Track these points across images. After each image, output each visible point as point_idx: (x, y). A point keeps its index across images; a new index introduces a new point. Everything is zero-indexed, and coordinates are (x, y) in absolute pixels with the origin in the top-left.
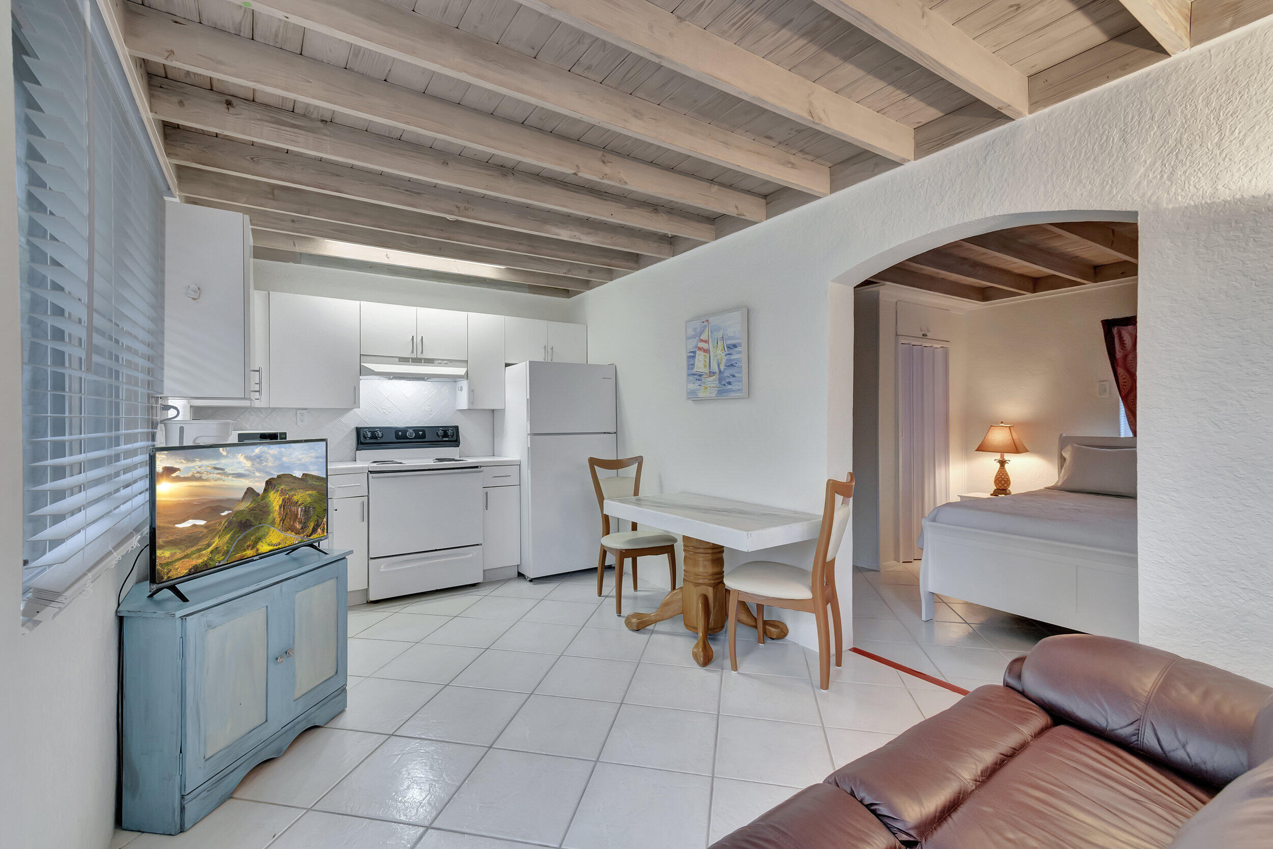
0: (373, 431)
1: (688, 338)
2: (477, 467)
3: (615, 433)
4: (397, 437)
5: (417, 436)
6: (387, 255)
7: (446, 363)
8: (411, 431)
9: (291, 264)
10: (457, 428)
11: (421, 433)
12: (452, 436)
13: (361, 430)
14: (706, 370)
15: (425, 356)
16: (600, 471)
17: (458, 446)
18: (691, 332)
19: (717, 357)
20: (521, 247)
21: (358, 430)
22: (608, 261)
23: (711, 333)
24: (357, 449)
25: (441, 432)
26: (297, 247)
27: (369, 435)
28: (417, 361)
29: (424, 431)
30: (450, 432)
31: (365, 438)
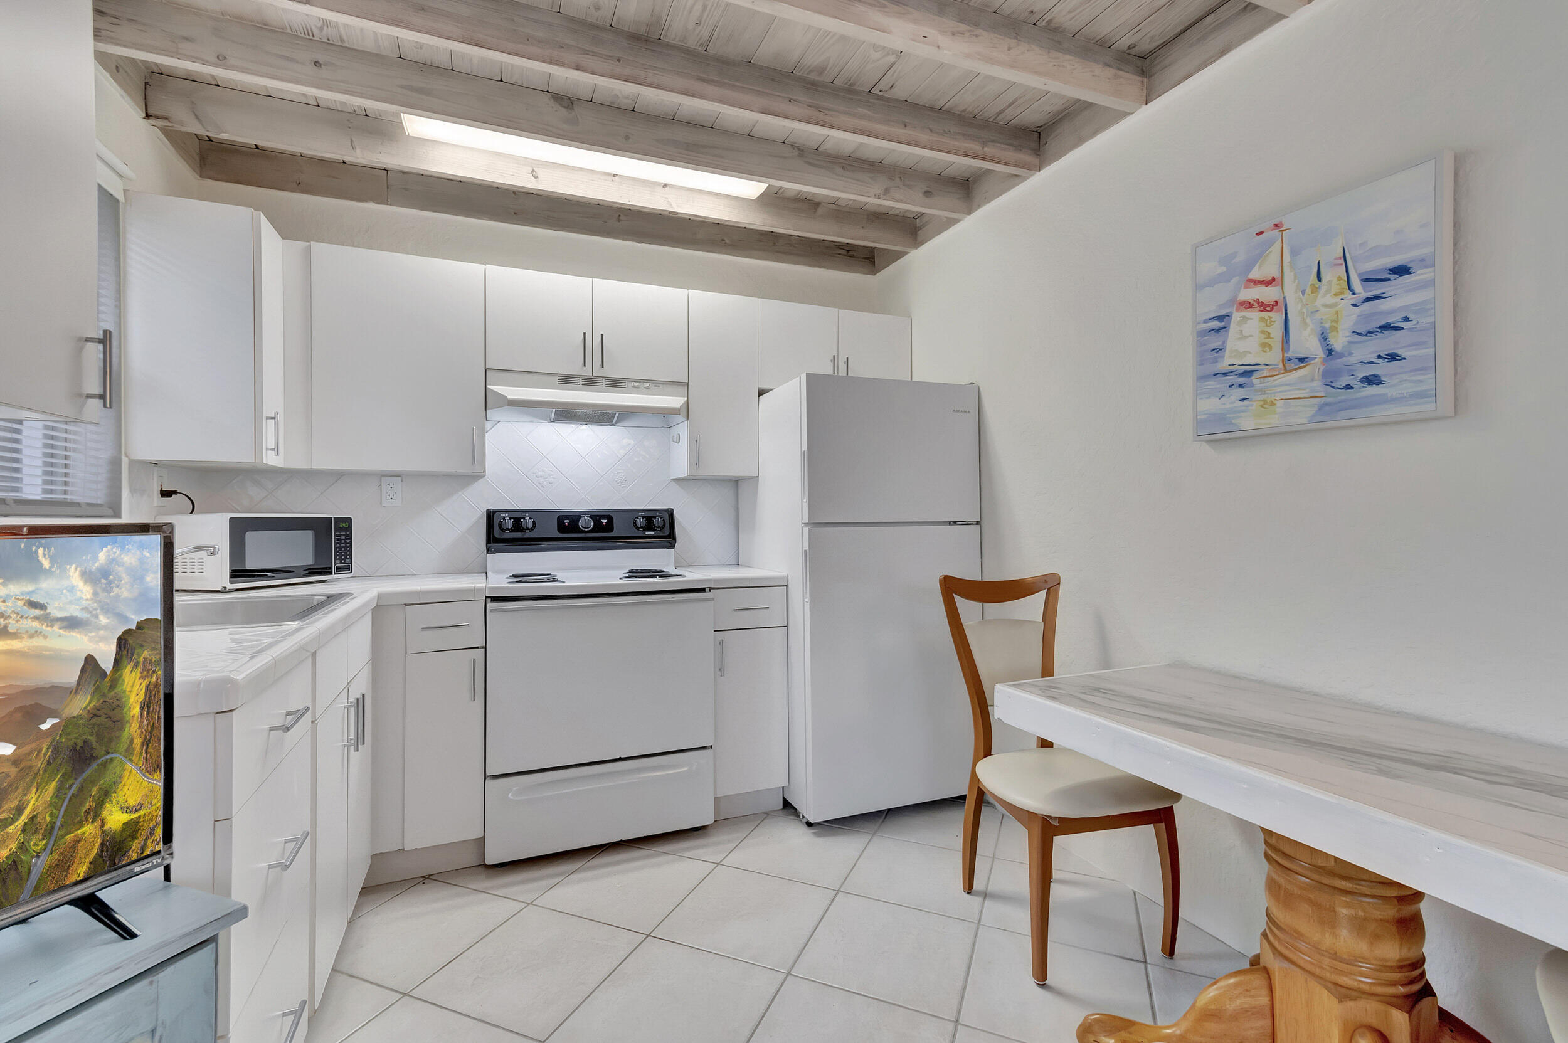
0: (517, 517)
1: (1198, 287)
2: (702, 590)
3: (977, 523)
4: (561, 528)
5: (598, 527)
6: (533, 171)
7: (648, 388)
8: (586, 517)
9: (371, 206)
10: (670, 513)
11: (605, 521)
12: (662, 528)
13: (495, 515)
14: (1274, 357)
15: (610, 372)
17: (672, 546)
18: (1209, 268)
19: (1318, 316)
20: (793, 109)
21: (491, 515)
22: (976, 147)
23: (1294, 253)
24: (488, 551)
25: (641, 521)
26: (358, 151)
27: (510, 523)
28: (592, 382)
29: (610, 519)
30: (657, 521)
31: (502, 529)
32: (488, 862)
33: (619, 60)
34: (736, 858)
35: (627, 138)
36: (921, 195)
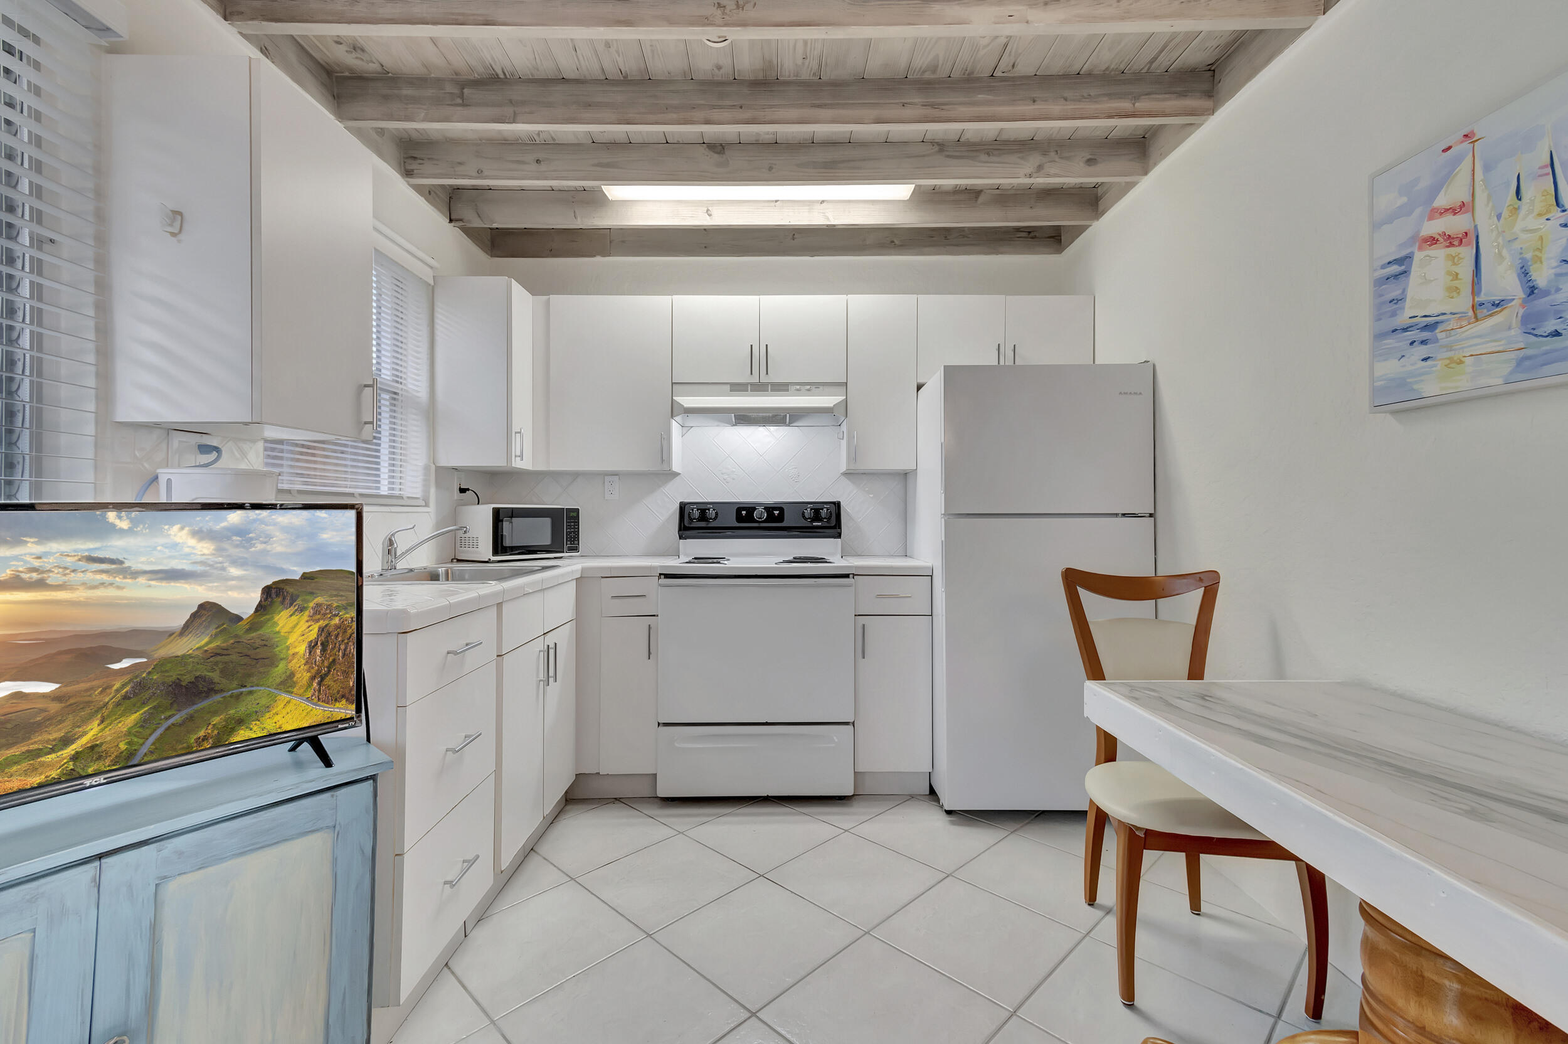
0: (703, 510)
1: (1376, 226)
2: (847, 576)
3: (1151, 515)
4: (739, 518)
5: (771, 518)
6: (708, 210)
7: (809, 390)
8: (761, 509)
9: (598, 259)
10: (837, 505)
11: (776, 512)
12: (829, 519)
13: (686, 507)
14: (1463, 302)
15: (774, 377)
16: (1090, 601)
17: (839, 536)
18: (1389, 200)
19: (1516, 245)
21: (683, 507)
23: (1487, 168)
24: (681, 537)
25: (808, 513)
26: (579, 219)
27: (696, 514)
28: (759, 388)
29: (781, 510)
30: (824, 513)
31: (691, 520)
32: (661, 793)
33: (741, 107)
34: (867, 829)
35: (770, 169)
36: (1082, 164)
